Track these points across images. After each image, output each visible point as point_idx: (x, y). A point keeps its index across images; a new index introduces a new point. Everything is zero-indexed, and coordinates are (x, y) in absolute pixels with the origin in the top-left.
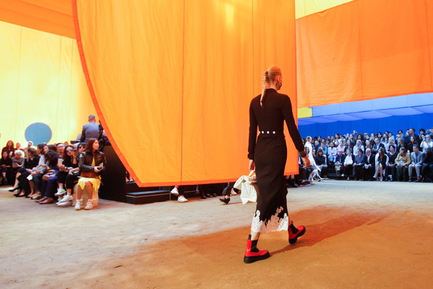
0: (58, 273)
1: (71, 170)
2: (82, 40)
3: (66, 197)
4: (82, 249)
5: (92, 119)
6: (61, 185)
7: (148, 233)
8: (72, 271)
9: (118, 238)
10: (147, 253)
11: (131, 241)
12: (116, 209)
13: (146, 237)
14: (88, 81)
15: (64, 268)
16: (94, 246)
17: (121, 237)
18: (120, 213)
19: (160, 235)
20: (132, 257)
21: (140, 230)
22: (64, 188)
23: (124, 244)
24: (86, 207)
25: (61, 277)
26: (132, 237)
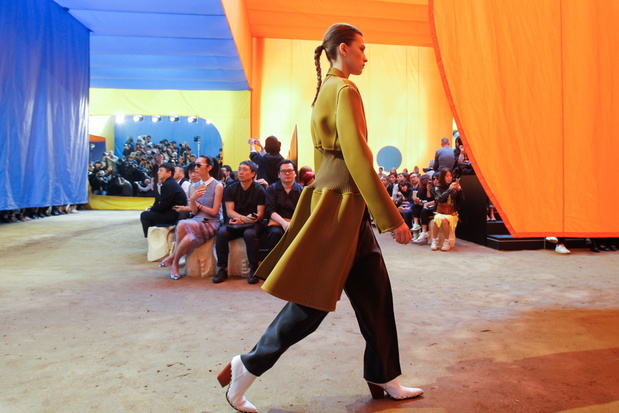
0: (424, 324)
1: (426, 205)
2: (443, 59)
3: (422, 235)
4: (445, 301)
5: (445, 143)
6: (416, 220)
7: (518, 293)
8: (438, 325)
9: (482, 294)
10: (519, 321)
11: (498, 300)
12: (476, 254)
13: (516, 299)
14: (453, 107)
15: (429, 318)
16: (457, 300)
17: (486, 293)
18: (481, 260)
19: (534, 299)
20: (501, 322)
21: (507, 288)
22: (419, 223)
23: (490, 302)
24: (443, 248)
25: (428, 328)
26: (498, 295)
